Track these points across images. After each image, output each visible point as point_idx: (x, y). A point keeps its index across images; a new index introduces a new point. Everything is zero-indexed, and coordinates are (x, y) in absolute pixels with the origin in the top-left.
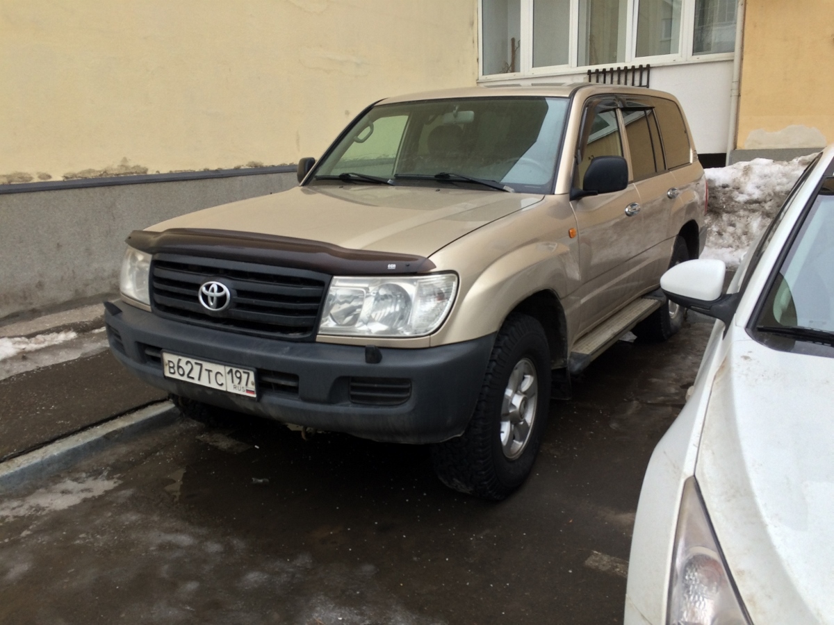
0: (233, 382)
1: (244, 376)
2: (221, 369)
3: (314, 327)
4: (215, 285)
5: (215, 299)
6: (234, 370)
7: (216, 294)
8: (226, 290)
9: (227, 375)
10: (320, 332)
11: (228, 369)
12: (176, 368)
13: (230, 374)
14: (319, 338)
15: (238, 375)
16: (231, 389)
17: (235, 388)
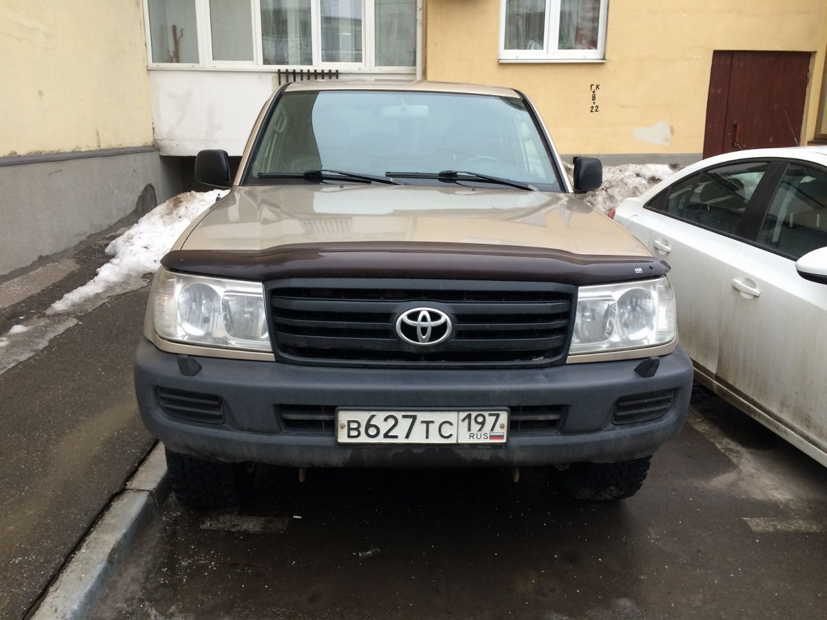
0: (469, 430)
1: (490, 420)
2: (452, 416)
3: (564, 347)
4: (424, 312)
5: (429, 330)
6: (474, 414)
7: (430, 324)
8: (445, 317)
9: (460, 422)
10: (570, 353)
11: (463, 415)
12: (362, 430)
13: (467, 421)
14: (570, 359)
15: (480, 419)
16: (465, 439)
17: (472, 436)
